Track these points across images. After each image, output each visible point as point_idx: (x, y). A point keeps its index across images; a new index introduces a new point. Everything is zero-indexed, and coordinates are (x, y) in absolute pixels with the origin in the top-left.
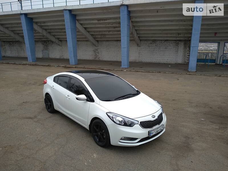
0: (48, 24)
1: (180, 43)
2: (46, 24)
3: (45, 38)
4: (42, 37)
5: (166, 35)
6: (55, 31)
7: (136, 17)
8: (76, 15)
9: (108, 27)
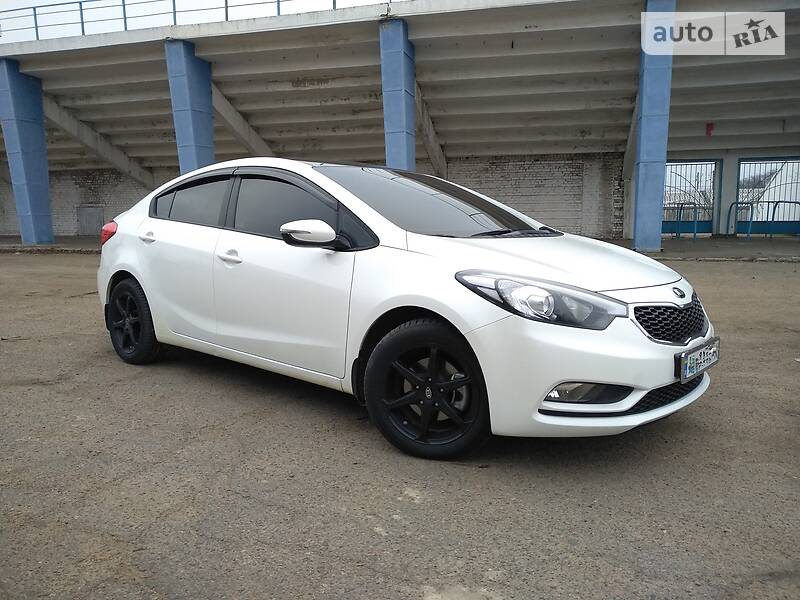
0: (101, 102)
1: (587, 165)
2: (94, 102)
3: (87, 162)
4: (78, 157)
5: (540, 138)
6: (130, 129)
7: (435, 68)
8: (210, 63)
9: (333, 111)
